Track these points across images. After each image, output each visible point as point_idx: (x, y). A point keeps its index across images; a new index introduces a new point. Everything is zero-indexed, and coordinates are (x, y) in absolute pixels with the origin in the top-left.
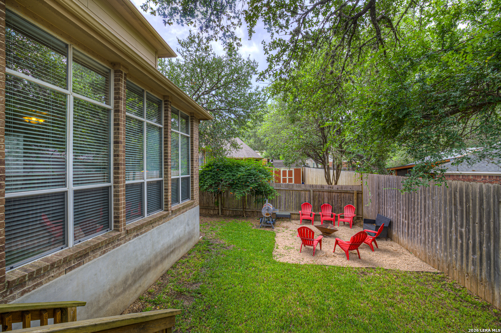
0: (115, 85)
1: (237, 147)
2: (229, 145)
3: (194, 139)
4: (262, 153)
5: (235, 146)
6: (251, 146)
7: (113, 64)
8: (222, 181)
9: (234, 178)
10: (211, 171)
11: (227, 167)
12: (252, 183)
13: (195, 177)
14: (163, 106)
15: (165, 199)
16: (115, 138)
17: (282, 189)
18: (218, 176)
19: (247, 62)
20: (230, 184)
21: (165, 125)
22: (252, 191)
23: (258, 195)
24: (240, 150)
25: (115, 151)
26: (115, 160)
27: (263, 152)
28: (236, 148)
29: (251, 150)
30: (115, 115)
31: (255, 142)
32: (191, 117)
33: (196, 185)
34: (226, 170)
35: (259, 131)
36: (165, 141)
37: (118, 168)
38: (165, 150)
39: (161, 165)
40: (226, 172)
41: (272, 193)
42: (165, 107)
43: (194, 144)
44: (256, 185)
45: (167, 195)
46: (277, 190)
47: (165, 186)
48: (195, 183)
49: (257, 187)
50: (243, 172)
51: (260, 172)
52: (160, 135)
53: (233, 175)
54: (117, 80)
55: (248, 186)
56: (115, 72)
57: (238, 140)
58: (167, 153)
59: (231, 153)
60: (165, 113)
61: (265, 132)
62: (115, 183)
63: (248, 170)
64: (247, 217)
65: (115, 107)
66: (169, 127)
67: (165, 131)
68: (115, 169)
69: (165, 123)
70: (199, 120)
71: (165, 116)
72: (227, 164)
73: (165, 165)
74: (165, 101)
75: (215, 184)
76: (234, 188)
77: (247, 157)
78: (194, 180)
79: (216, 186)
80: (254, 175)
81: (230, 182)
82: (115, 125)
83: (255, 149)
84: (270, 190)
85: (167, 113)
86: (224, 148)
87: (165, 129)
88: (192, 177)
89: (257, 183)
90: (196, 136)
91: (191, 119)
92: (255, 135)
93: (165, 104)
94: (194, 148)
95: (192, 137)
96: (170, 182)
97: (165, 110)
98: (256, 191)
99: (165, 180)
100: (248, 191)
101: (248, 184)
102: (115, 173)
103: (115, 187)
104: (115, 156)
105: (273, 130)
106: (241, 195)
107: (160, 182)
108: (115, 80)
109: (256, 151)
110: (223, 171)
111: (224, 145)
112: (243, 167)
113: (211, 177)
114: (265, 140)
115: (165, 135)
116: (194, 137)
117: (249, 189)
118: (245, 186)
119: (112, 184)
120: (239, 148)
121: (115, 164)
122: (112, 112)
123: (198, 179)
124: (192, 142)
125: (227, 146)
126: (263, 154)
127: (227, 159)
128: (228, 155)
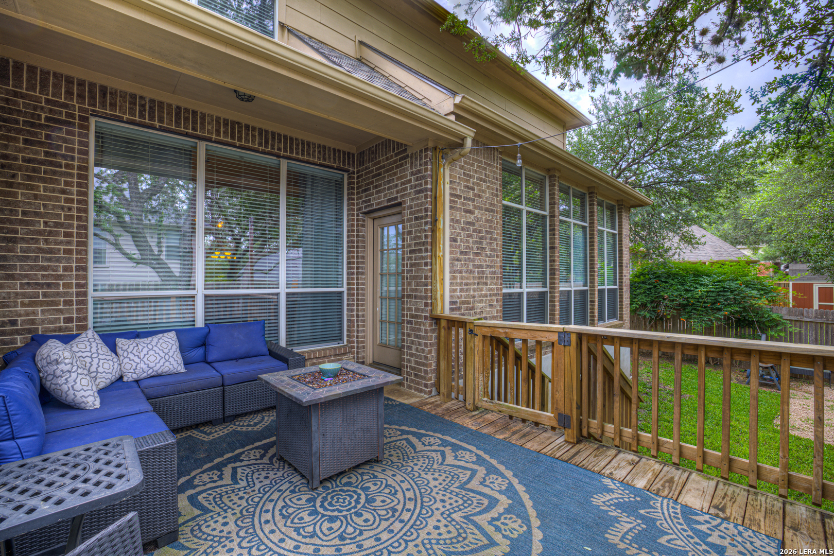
0: (550, 191)
1: (693, 241)
2: (677, 239)
3: (624, 236)
4: (755, 250)
5: (689, 240)
6: (724, 237)
7: (548, 170)
8: (664, 299)
9: (689, 295)
10: (643, 283)
11: (675, 276)
12: (729, 304)
13: (625, 289)
14: (588, 199)
15: (591, 313)
16: (551, 243)
17: (805, 319)
18: (658, 291)
19: (715, 95)
20: (680, 305)
21: (590, 223)
22: (727, 318)
23: (744, 327)
24: (700, 246)
25: (551, 257)
26: (551, 266)
27: (757, 249)
28: (692, 244)
29: (727, 246)
30: (550, 221)
31: (735, 228)
32: (619, 205)
33: (626, 301)
34: (672, 282)
35: (747, 206)
36: (590, 242)
37: (554, 274)
38: (590, 253)
39: (586, 272)
40: (672, 285)
41: (777, 325)
42: (590, 201)
43: (624, 243)
44: (737, 309)
45: (593, 309)
46: (791, 321)
47: (591, 298)
48: (624, 297)
49: (740, 312)
50: (707, 285)
51: (746, 286)
52: (585, 235)
53: (687, 291)
54: (552, 186)
55: (719, 310)
56: (550, 177)
57: (696, 230)
58: (593, 257)
59: (682, 254)
60: (590, 209)
61: (763, 206)
62: (551, 288)
63: (719, 281)
64: (716, 364)
65: (550, 212)
66: (595, 225)
67: (590, 231)
68: (551, 274)
69: (590, 220)
70: (629, 208)
71: (590, 212)
72: (673, 271)
73: (590, 272)
74: (589, 194)
75: (652, 302)
76: (688, 312)
77: (715, 259)
78: (624, 294)
79: (653, 307)
80: (732, 292)
81: (681, 301)
82: (550, 230)
83: (735, 242)
84: (773, 320)
85: (593, 208)
86: (666, 245)
87: (590, 227)
88: (621, 289)
89: (741, 306)
90: (626, 231)
91: (618, 209)
92: (736, 214)
93: (590, 197)
94: (624, 249)
95: (620, 234)
96: (596, 293)
97: (590, 205)
98: (739, 319)
99: (591, 290)
100: (718, 319)
101: (718, 306)
102: (551, 279)
103: (550, 293)
104: (551, 261)
105: (786, 202)
106: (704, 325)
107: (583, 293)
108: (550, 186)
109: (739, 247)
110: (666, 282)
111: (666, 240)
112: (709, 276)
113: (644, 293)
114: (762, 224)
115: (590, 234)
116: (624, 233)
117: (720, 315)
118: (712, 309)
119: (547, 289)
120: (697, 243)
121: (551, 270)
122: (548, 217)
123: (629, 292)
124: (621, 241)
125: (672, 241)
126: (761, 252)
127: (674, 263)
128: (676, 257)
